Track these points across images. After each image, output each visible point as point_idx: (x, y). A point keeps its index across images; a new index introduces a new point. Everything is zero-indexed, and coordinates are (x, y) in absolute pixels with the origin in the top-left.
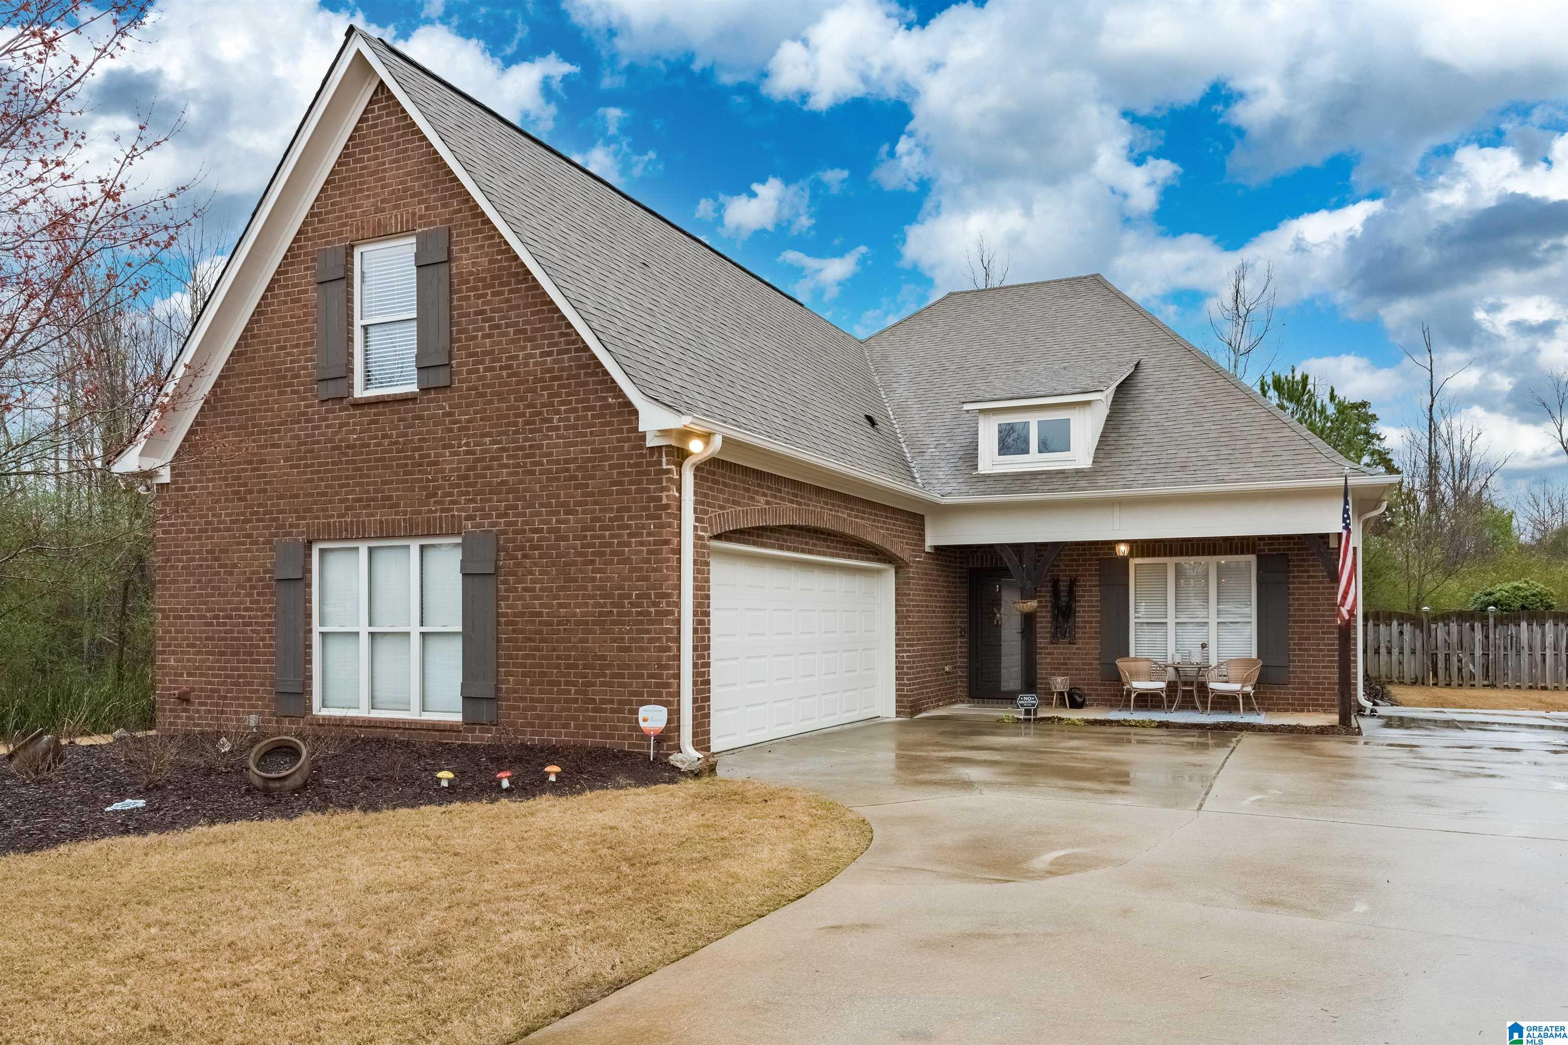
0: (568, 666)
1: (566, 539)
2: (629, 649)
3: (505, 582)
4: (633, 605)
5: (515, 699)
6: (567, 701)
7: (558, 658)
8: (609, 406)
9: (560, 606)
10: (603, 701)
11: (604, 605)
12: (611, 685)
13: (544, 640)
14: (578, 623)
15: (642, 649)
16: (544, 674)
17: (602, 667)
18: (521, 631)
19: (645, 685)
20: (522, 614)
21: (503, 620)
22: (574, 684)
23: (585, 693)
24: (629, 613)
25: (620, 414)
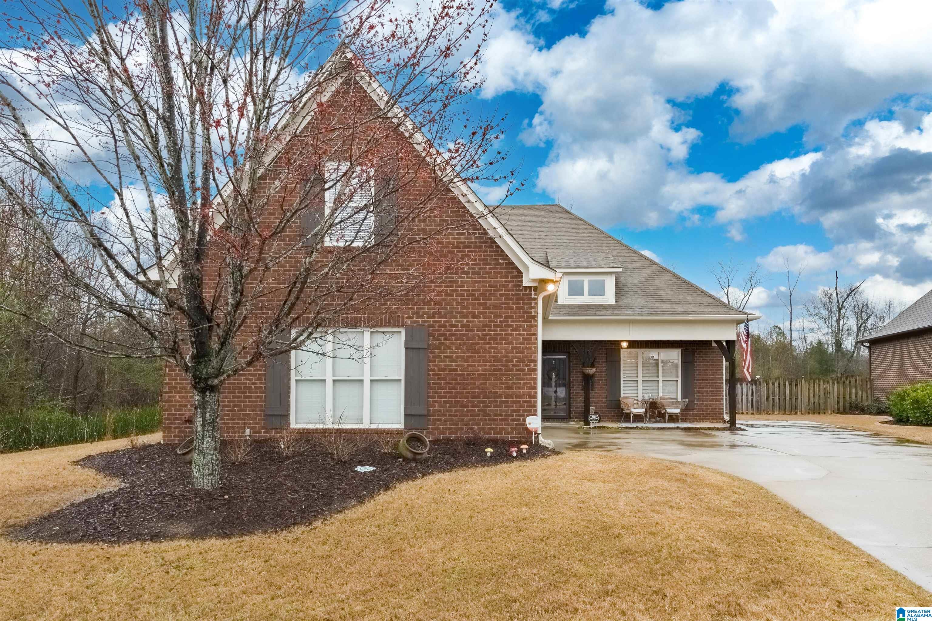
0: (473, 397)
1: (473, 331)
2: (511, 388)
3: (433, 353)
4: (514, 365)
5: (439, 415)
6: (472, 415)
7: (467, 393)
8: (500, 264)
9: (469, 366)
10: (495, 415)
11: (497, 366)
12: (500, 406)
13: (459, 384)
14: (480, 375)
15: (519, 388)
16: (458, 402)
17: (495, 397)
18: (444, 379)
19: (521, 406)
20: (444, 370)
21: (431, 373)
22: (478, 407)
23: (484, 411)
24: (512, 370)
25: (505, 268)
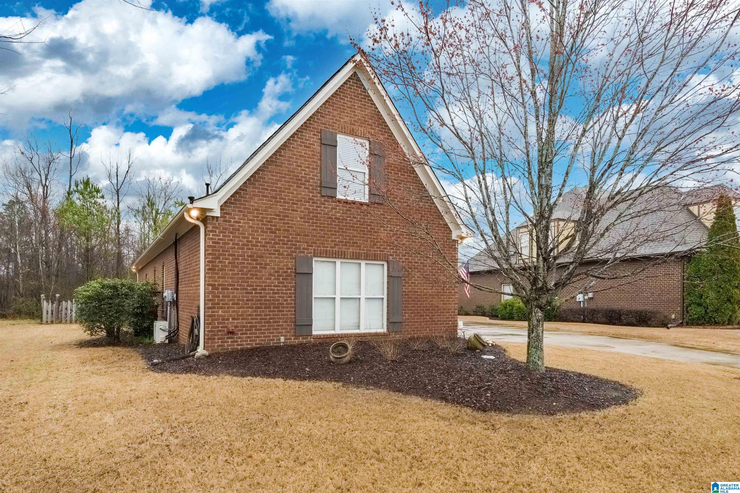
0: (426, 310)
1: (426, 266)
2: (446, 304)
3: (405, 280)
4: (447, 290)
5: (408, 322)
6: (426, 322)
7: (423, 307)
8: (440, 224)
9: (424, 289)
10: (438, 321)
11: (438, 289)
12: (440, 315)
13: (419, 301)
14: (430, 295)
15: (450, 304)
16: (419, 313)
17: (438, 310)
18: (411, 298)
19: (450, 315)
20: (410, 292)
21: (404, 293)
22: (428, 316)
23: (432, 318)
24: (446, 292)
25: (443, 227)
